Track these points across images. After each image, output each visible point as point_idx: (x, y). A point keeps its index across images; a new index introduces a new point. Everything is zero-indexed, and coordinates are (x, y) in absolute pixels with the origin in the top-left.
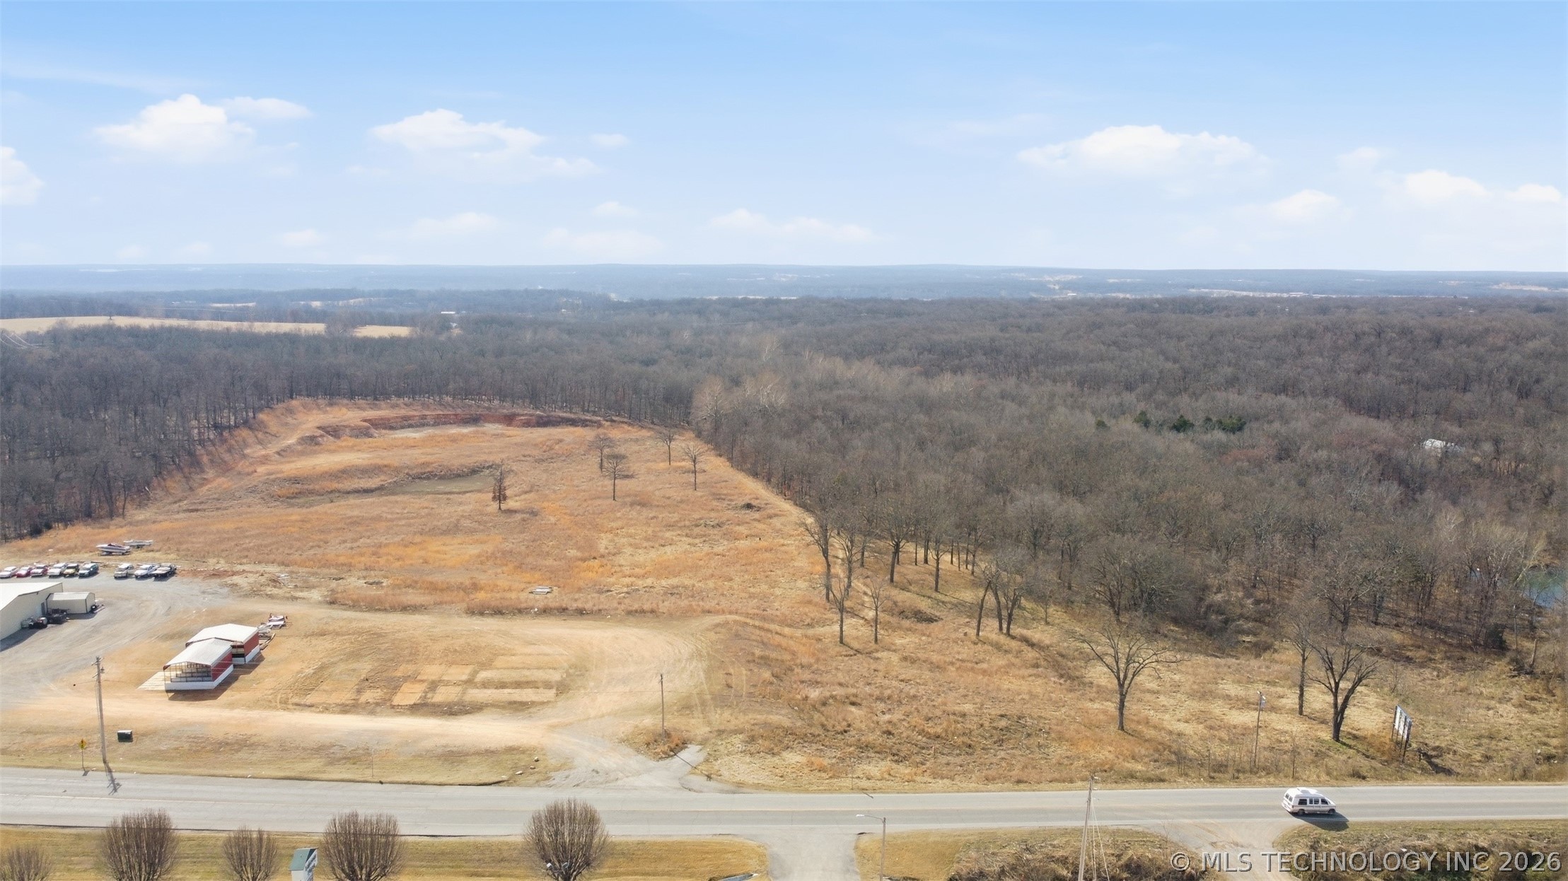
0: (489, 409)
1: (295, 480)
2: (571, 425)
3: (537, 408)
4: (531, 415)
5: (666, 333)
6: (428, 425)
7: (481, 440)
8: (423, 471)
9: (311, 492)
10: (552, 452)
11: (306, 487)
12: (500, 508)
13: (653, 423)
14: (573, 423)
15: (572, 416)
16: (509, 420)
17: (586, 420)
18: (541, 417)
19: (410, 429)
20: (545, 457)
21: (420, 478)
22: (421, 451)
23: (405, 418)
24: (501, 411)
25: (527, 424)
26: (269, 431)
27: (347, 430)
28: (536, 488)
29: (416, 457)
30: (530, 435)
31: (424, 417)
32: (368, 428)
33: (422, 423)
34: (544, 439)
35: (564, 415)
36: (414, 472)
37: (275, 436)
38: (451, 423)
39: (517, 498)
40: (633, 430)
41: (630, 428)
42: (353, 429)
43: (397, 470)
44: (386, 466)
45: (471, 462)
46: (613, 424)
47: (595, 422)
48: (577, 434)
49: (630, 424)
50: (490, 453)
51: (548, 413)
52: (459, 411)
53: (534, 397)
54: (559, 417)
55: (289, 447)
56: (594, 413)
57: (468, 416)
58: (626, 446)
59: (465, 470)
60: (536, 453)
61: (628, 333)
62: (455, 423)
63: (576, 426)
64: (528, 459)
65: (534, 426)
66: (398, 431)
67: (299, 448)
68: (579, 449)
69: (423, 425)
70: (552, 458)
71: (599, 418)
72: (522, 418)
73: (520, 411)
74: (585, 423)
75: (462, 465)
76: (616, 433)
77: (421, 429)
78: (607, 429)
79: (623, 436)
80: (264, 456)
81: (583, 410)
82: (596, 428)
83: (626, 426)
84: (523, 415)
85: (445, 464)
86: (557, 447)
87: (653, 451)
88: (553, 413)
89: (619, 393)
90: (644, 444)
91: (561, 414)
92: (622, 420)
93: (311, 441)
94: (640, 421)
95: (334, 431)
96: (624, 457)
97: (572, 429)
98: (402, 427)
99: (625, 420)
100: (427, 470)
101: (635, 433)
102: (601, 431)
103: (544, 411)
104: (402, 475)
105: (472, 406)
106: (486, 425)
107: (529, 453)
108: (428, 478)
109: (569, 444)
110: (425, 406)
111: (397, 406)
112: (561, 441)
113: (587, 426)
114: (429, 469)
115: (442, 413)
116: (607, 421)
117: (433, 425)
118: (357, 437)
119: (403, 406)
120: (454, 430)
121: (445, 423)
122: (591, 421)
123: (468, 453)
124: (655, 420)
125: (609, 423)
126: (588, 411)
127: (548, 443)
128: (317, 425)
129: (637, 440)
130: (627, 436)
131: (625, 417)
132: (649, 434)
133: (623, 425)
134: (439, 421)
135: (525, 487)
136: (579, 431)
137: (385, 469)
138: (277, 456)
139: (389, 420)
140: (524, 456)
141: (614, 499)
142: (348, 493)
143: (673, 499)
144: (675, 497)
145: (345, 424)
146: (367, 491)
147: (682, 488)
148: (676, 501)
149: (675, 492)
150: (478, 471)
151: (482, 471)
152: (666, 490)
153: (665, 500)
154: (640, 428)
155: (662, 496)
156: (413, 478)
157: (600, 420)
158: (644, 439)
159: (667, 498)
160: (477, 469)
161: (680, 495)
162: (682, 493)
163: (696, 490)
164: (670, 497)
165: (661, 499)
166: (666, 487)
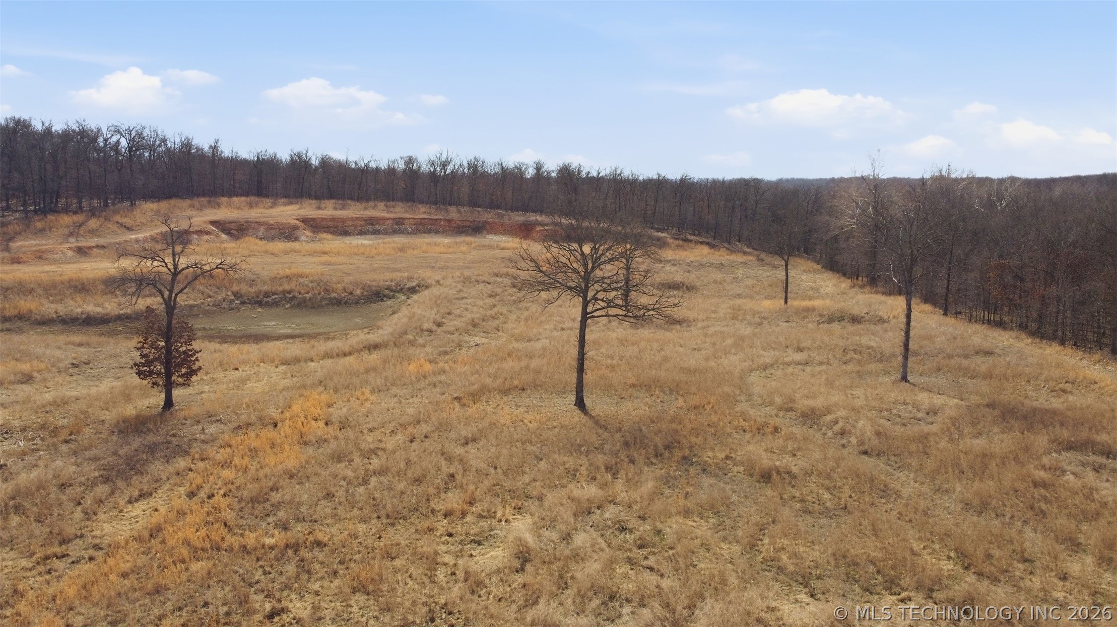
4: (558, 224)
6: (402, 232)
13: (750, 247)
16: (526, 231)
18: (573, 228)
21: (259, 303)
23: (372, 221)
24: (518, 218)
25: (551, 238)
26: (125, 221)
31: (400, 221)
32: (298, 229)
36: (253, 290)
37: (129, 229)
40: (718, 253)
41: (712, 251)
42: (272, 228)
43: (224, 284)
46: (686, 243)
47: (658, 240)
49: (713, 246)
52: (455, 215)
57: (470, 225)
58: (700, 272)
71: (665, 235)
73: (544, 219)
76: (687, 255)
77: (387, 237)
79: (698, 259)
83: (707, 248)
84: (547, 224)
94: (730, 243)
96: (691, 288)
98: (362, 234)
99: (707, 241)
100: (281, 289)
101: (720, 256)
104: (223, 294)
106: (490, 236)
107: (511, 271)
108: (273, 304)
110: (414, 209)
111: (375, 207)
115: (429, 217)
116: (677, 239)
117: (409, 234)
120: (430, 240)
121: (429, 232)
125: (677, 243)
128: (219, 219)
129: (721, 266)
130: (705, 260)
131: (707, 237)
132: (741, 260)
133: (703, 247)
138: (70, 253)
139: (344, 221)
141: (580, 404)
142: (45, 322)
143: (837, 428)
144: (842, 413)
145: (262, 220)
146: (89, 321)
147: (850, 367)
148: (854, 440)
149: (830, 383)
150: (385, 296)
151: (393, 297)
152: (790, 370)
153: (797, 431)
154: (728, 252)
155: (778, 400)
156: (243, 303)
157: (666, 237)
158: (732, 265)
159: (804, 415)
160: (387, 292)
161: (859, 403)
162: (858, 392)
163: (906, 381)
164: (813, 411)
165: (777, 421)
166: (787, 359)
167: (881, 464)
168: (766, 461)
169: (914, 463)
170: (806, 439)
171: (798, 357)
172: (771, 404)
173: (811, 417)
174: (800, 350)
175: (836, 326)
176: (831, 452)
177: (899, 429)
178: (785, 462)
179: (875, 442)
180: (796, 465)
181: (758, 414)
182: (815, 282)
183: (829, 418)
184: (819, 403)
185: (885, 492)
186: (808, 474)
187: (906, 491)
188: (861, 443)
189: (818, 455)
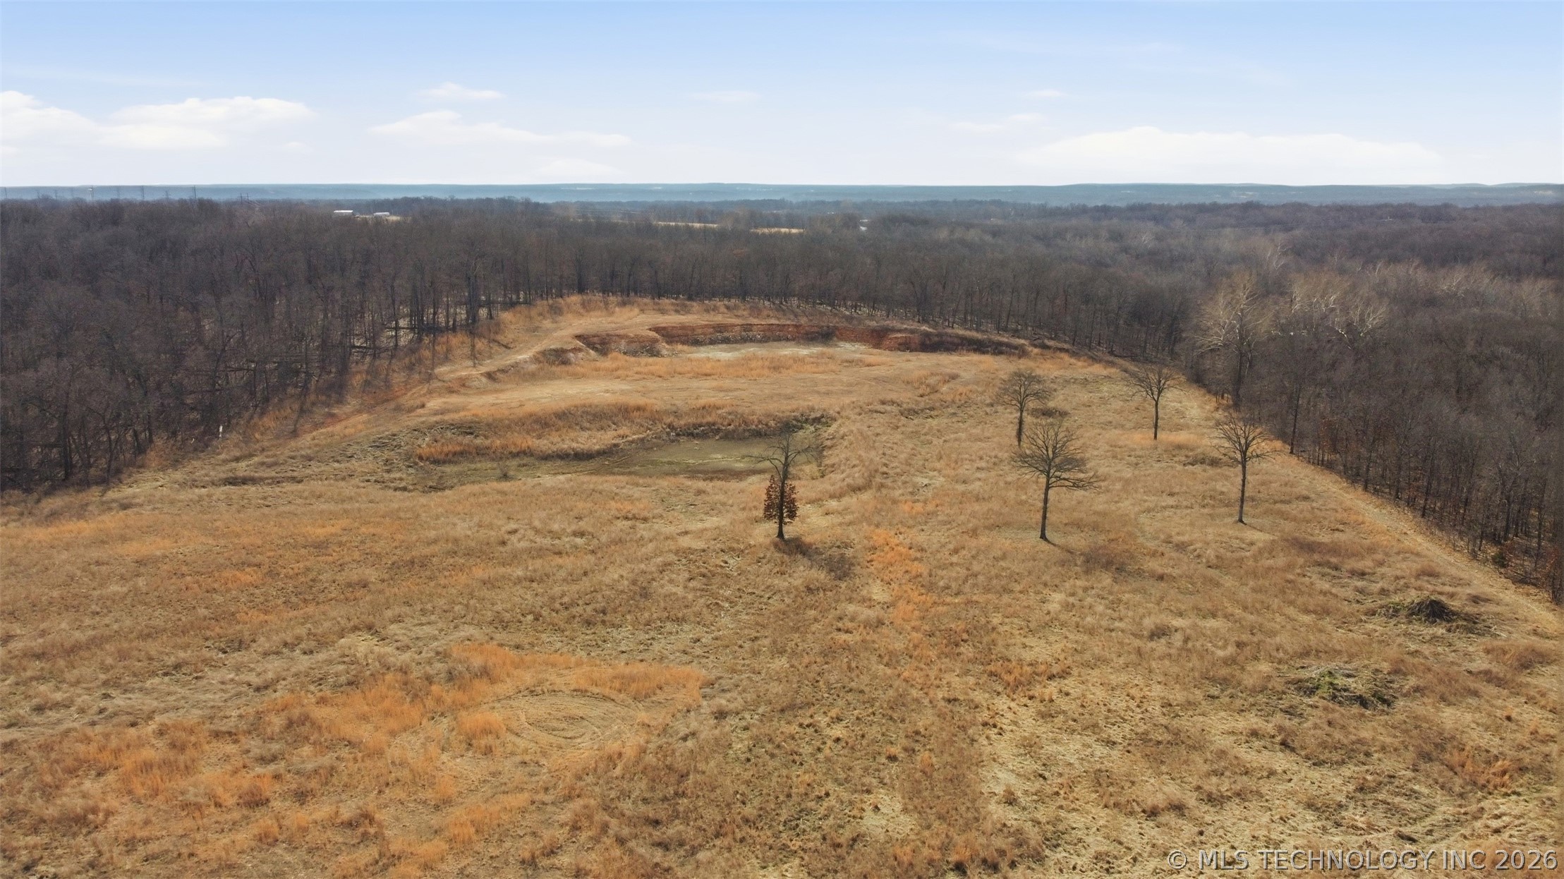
0: (849, 319)
1: (468, 428)
2: (975, 351)
3: (925, 321)
4: (912, 332)
5: (1116, 236)
6: (752, 340)
7: (821, 369)
8: (699, 421)
9: (481, 453)
10: (935, 397)
11: (478, 441)
12: (781, 534)
13: (1112, 353)
14: (979, 347)
15: (979, 336)
16: (877, 338)
17: (1001, 344)
18: (927, 335)
19: (724, 346)
20: (922, 405)
21: (691, 435)
22: (714, 384)
23: (720, 328)
24: (868, 322)
25: (905, 346)
26: (499, 338)
27: (623, 342)
28: (878, 479)
29: (705, 393)
30: (904, 365)
31: (747, 327)
32: (655, 341)
33: (745, 337)
34: (923, 372)
35: (968, 333)
36: (682, 422)
37: (506, 347)
38: (787, 340)
39: (833, 504)
40: (1080, 364)
41: (1073, 360)
42: (631, 341)
43: (655, 417)
44: (638, 408)
45: (785, 408)
46: (1046, 352)
47: (1016, 348)
48: (982, 367)
49: (1074, 354)
50: (828, 393)
51: (940, 330)
52: (803, 320)
53: (922, 305)
54: (958, 336)
55: (515, 365)
56: (1016, 333)
57: (816, 329)
58: (1066, 391)
59: (772, 423)
60: (906, 397)
61: (1068, 236)
62: (793, 339)
63: (984, 353)
64: (888, 408)
65: (916, 350)
66: (702, 349)
67: (533, 367)
68: (982, 393)
69: (744, 340)
70: (932, 409)
71: (1022, 341)
72: (899, 335)
73: (896, 324)
74: (998, 349)
75: (768, 415)
76: (1049, 368)
77: (738, 346)
78: (1034, 359)
79: (1061, 372)
80: (460, 379)
81: (998, 329)
82: (1015, 358)
83: (1065, 357)
84: (900, 331)
85: (740, 410)
86: (945, 389)
87: (1117, 404)
88: (949, 331)
89: (1058, 302)
90: (1099, 391)
91: (961, 332)
92: (1060, 345)
93: (558, 357)
94: (1090, 349)
95: (600, 344)
96: (1063, 414)
97: (975, 357)
98: (712, 342)
99: (1066, 346)
100: (704, 421)
101: (1082, 369)
102: (1023, 365)
103: (935, 326)
104: (659, 427)
105: (827, 316)
106: (842, 344)
107: (893, 396)
108: (703, 436)
109: (966, 384)
110: (756, 311)
111: (715, 309)
112: (954, 377)
113: (1001, 353)
114: (709, 419)
115: (777, 322)
116: (1035, 346)
117: (760, 341)
118: (635, 354)
119: (723, 309)
120: (788, 351)
121: (779, 339)
122: (1008, 345)
123: (789, 391)
124: (1117, 349)
125: (1036, 350)
126: (1005, 330)
127: (932, 381)
128: (578, 332)
129: (1085, 382)
130: (1068, 374)
131: (1065, 342)
132: (1105, 372)
133: (1063, 355)
134: (772, 336)
135: (858, 477)
136: (988, 362)
137: (636, 414)
138: (484, 380)
139: (693, 329)
140: (883, 403)
141: (1043, 536)
142: (546, 458)
143: (1196, 553)
144: (1199, 545)
145: (621, 332)
146: (581, 457)
147: (1206, 511)
148: (1204, 560)
149: (1192, 524)
150: (794, 426)
151: (802, 428)
152: (1167, 513)
153: (1174, 555)
154: (1090, 361)
155: (1162, 537)
156: (678, 435)
157: (1024, 345)
158: (1097, 380)
159: (1177, 545)
160: (794, 422)
161: (1210, 537)
162: (1210, 530)
163: (1242, 522)
164: (1183, 543)
165: (1161, 549)
166: (1164, 504)
167: (1217, 572)
168: (1160, 571)
169: (1234, 571)
170: (1179, 559)
171: (1171, 501)
172: (1157, 538)
173: (1181, 547)
174: (1171, 494)
175: (1198, 468)
176: (1192, 566)
177: (1229, 554)
178: (1169, 571)
179: (1215, 561)
180: (1176, 572)
181: (1152, 545)
182: (1180, 402)
183: (1192, 547)
184: (1185, 538)
185: (1218, 585)
186: (1181, 577)
187: (1227, 585)
188: (1208, 562)
189: (1185, 567)
